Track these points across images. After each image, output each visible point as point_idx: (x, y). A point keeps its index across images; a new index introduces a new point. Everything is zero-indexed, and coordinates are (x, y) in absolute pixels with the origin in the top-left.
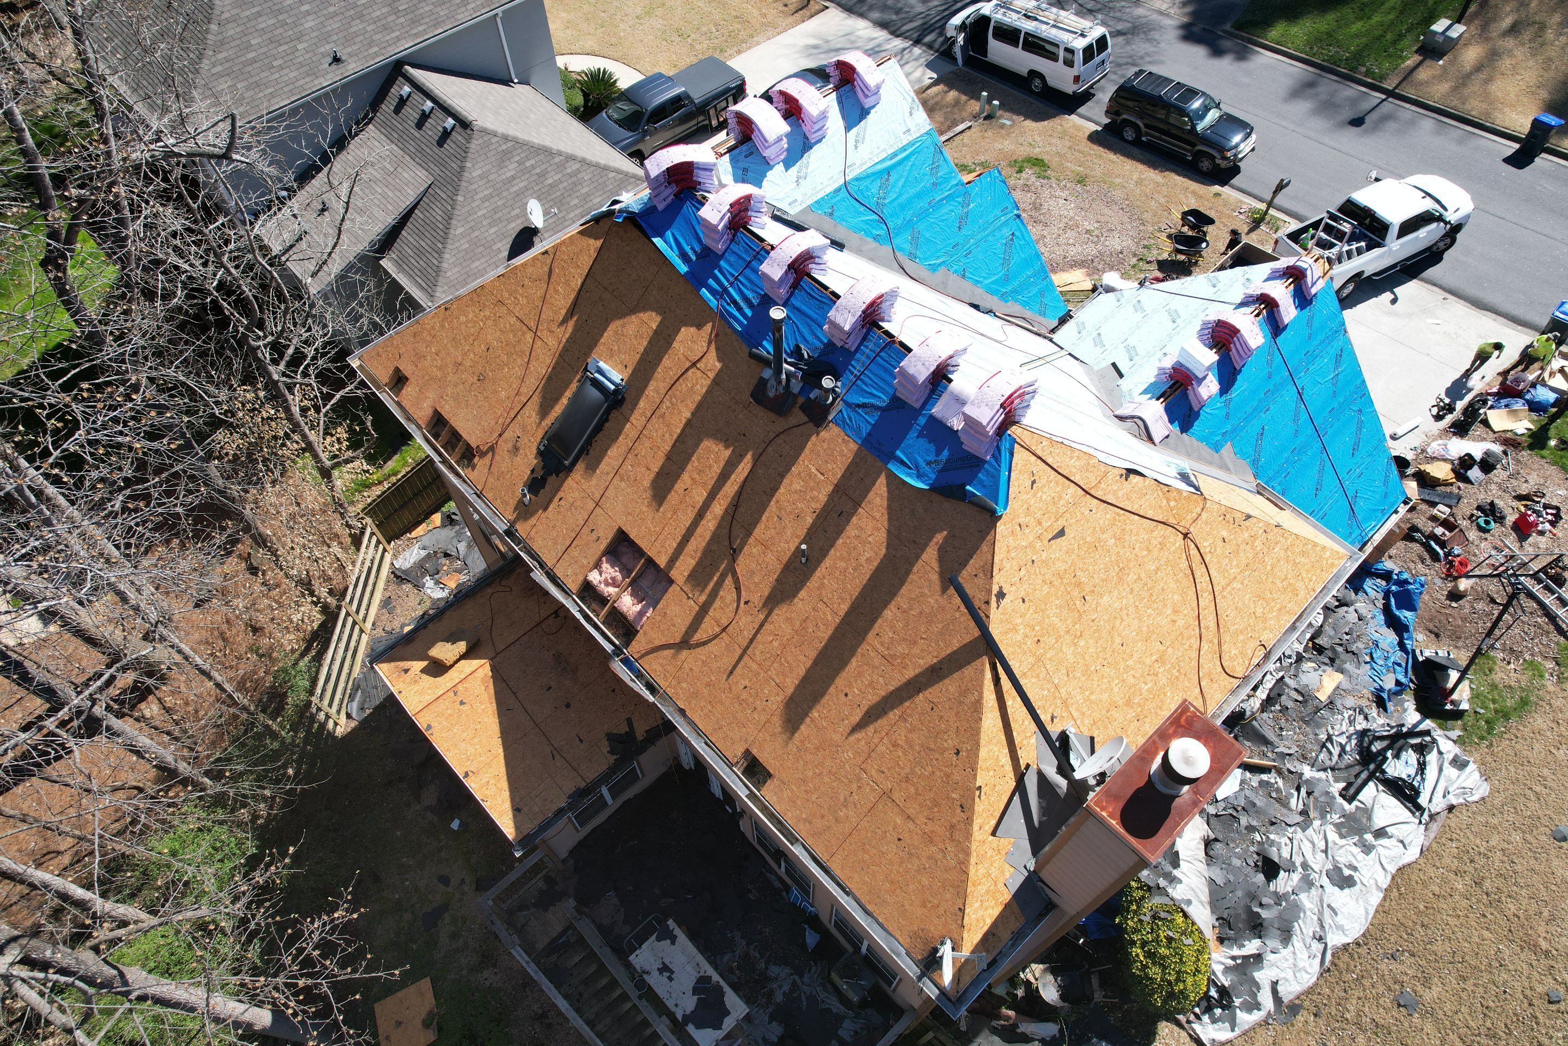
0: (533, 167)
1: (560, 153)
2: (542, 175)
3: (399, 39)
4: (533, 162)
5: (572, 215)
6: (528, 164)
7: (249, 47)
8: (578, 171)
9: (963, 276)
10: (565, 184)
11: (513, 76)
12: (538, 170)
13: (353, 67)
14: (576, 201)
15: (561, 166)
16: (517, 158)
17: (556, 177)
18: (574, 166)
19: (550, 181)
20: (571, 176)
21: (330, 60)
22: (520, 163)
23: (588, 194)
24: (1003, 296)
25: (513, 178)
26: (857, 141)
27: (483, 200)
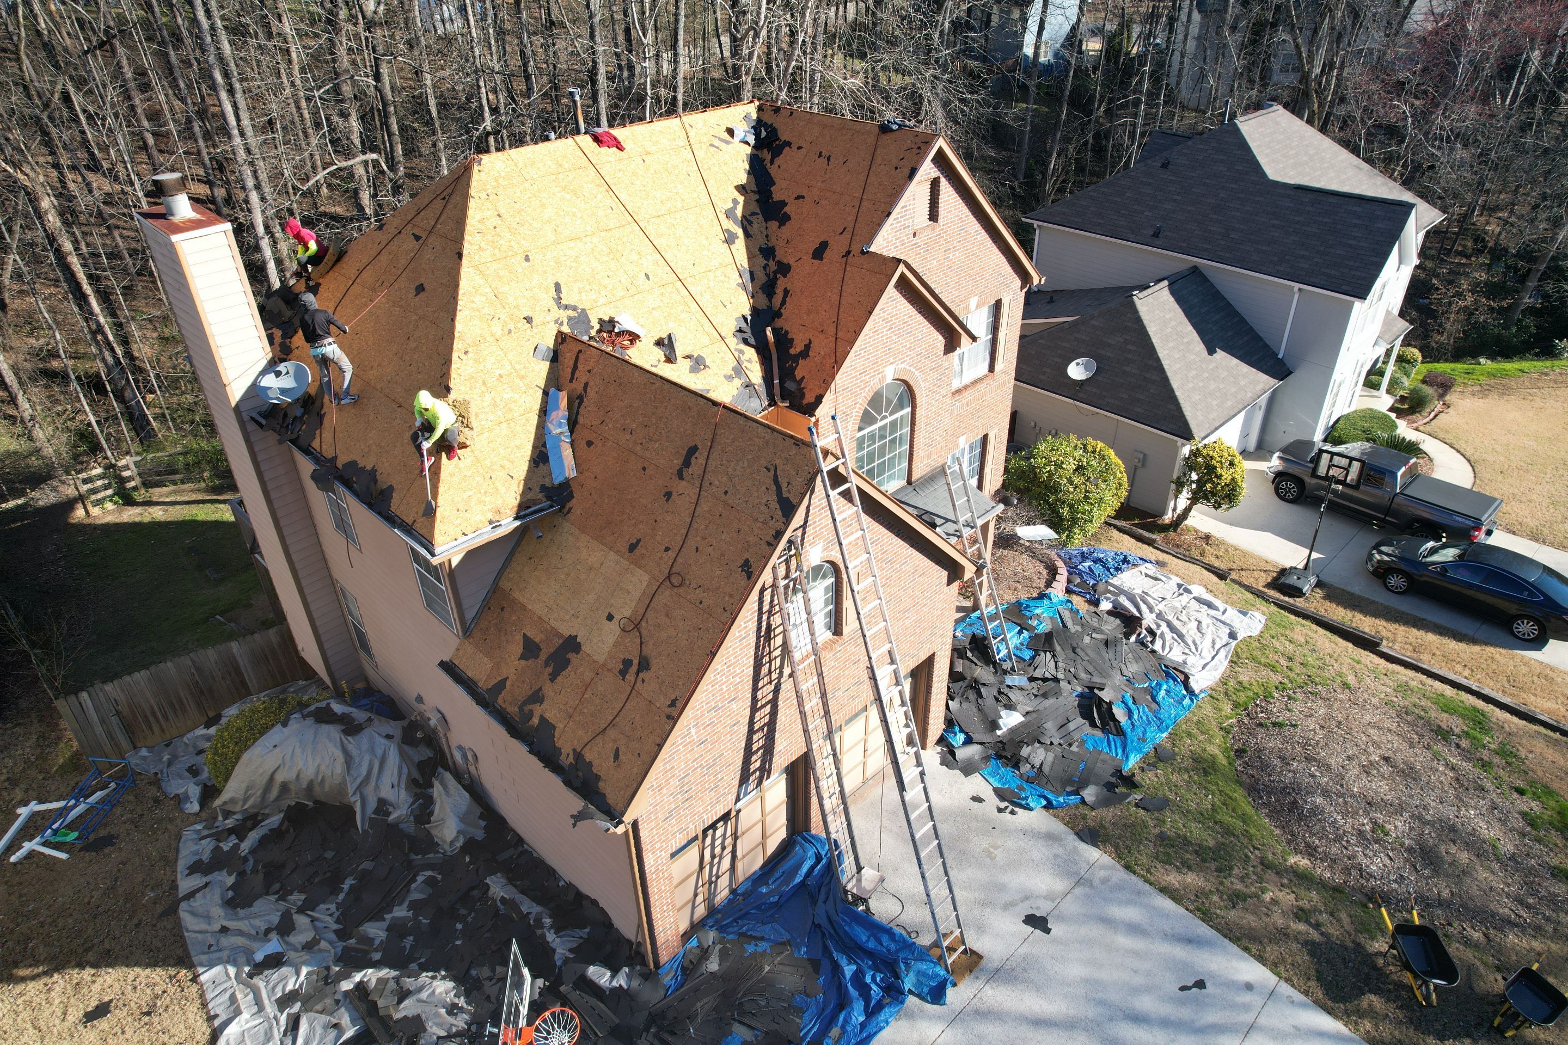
0: (1130, 352)
2: (1128, 362)
3: (1206, 250)
4: (1132, 348)
5: (1112, 401)
7: (1121, 194)
8: (1154, 383)
10: (1133, 380)
11: (1282, 352)
14: (1125, 396)
16: (1128, 337)
17: (1133, 371)
18: (1154, 376)
20: (1145, 379)
21: (1152, 231)
22: (1124, 341)
23: (1138, 401)
25: (1110, 345)
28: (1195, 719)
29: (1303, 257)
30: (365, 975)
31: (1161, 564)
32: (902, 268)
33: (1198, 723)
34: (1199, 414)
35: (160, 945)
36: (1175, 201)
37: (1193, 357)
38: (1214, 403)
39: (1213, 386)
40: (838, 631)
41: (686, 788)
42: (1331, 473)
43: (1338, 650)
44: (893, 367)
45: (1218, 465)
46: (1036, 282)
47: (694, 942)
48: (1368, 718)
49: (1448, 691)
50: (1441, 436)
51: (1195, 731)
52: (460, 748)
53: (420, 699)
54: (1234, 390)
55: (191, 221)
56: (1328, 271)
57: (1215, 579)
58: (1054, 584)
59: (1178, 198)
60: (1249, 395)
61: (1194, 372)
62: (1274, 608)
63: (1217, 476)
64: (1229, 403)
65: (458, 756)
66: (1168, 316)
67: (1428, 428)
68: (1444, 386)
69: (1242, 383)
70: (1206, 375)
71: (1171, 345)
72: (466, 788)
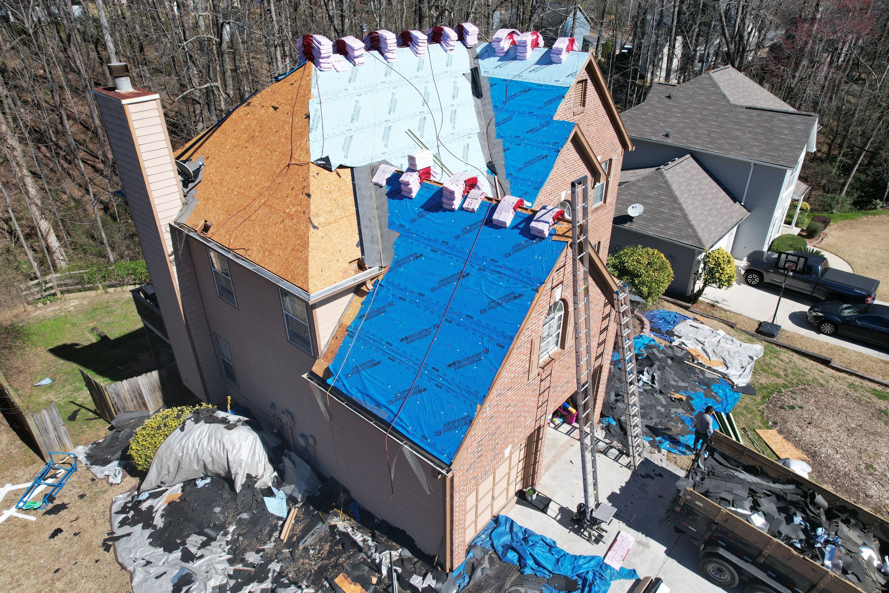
0: (663, 200)
1: (680, 204)
2: (662, 206)
3: (697, 144)
4: (664, 198)
5: (654, 228)
6: (662, 197)
7: (645, 114)
8: (678, 217)
9: (505, 151)
10: (666, 216)
11: (743, 201)
12: (662, 202)
13: (669, 141)
14: (662, 225)
15: (674, 209)
16: (661, 192)
17: (666, 211)
18: (678, 213)
19: (662, 210)
20: (672, 215)
21: (665, 134)
22: (659, 194)
23: (670, 228)
24: (509, 175)
25: (650, 197)
26: (534, 70)
27: (630, 194)
28: (743, 405)
29: (755, 146)
30: (252, 587)
31: (695, 319)
32: (576, 129)
33: (745, 408)
34: (706, 234)
35: (106, 574)
36: (677, 117)
37: (698, 203)
38: (713, 228)
39: (710, 219)
40: (563, 347)
41: (480, 449)
42: (787, 266)
43: (809, 367)
44: (565, 192)
45: (722, 262)
46: (630, 149)
47: (471, 554)
48: (840, 403)
49: (879, 388)
50: (829, 249)
51: (745, 412)
52: (303, 436)
53: (273, 405)
54: (721, 221)
55: (132, 93)
56: (771, 153)
57: (729, 328)
58: (644, 330)
59: (679, 115)
60: (730, 224)
61: (699, 211)
62: (766, 343)
63: (721, 269)
64: (720, 229)
65: (301, 442)
66: (682, 180)
67: (820, 245)
68: (826, 223)
69: (725, 218)
70: (706, 213)
71: (685, 196)
72: (307, 462)
